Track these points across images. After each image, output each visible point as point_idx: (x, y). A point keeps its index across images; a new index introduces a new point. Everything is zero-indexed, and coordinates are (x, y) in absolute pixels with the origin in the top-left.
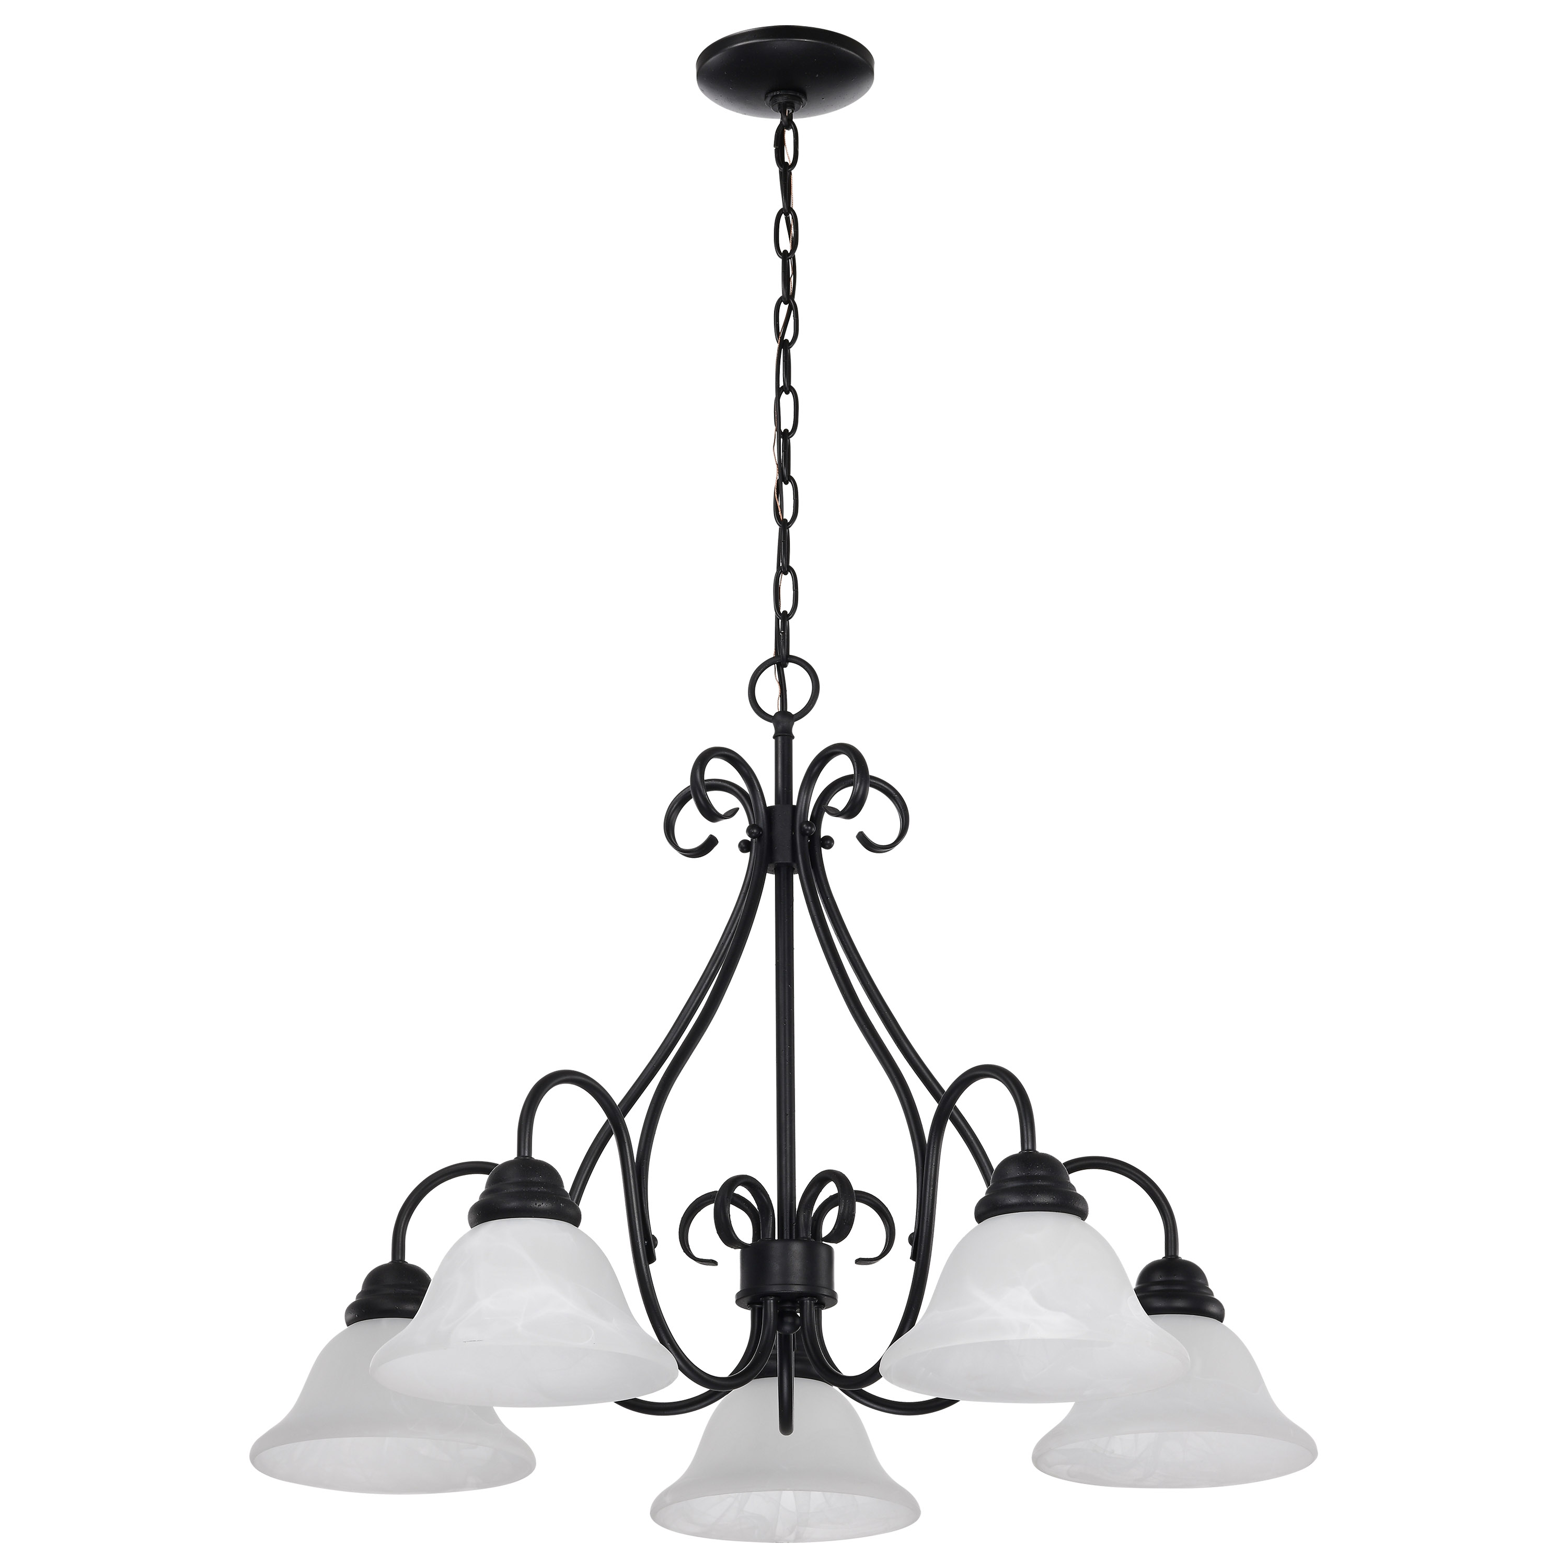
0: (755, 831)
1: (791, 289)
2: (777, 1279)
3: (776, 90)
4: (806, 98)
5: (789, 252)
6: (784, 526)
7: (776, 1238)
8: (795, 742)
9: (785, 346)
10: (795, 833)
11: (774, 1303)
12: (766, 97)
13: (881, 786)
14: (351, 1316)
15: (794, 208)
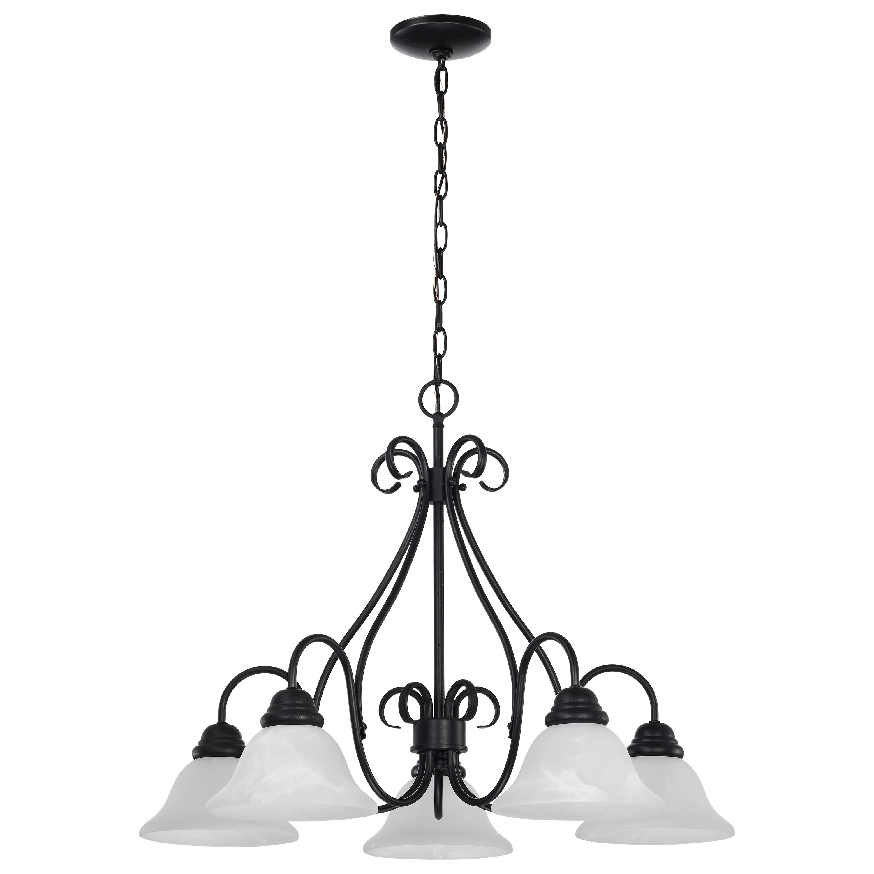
0: (422, 483)
1: (443, 166)
2: (433, 741)
3: (435, 49)
4: (452, 53)
5: (442, 144)
6: (439, 304)
7: (433, 717)
8: (445, 430)
9: (440, 199)
10: (445, 484)
11: (432, 754)
12: (430, 53)
13: (494, 454)
14: (195, 754)
15: (445, 118)
